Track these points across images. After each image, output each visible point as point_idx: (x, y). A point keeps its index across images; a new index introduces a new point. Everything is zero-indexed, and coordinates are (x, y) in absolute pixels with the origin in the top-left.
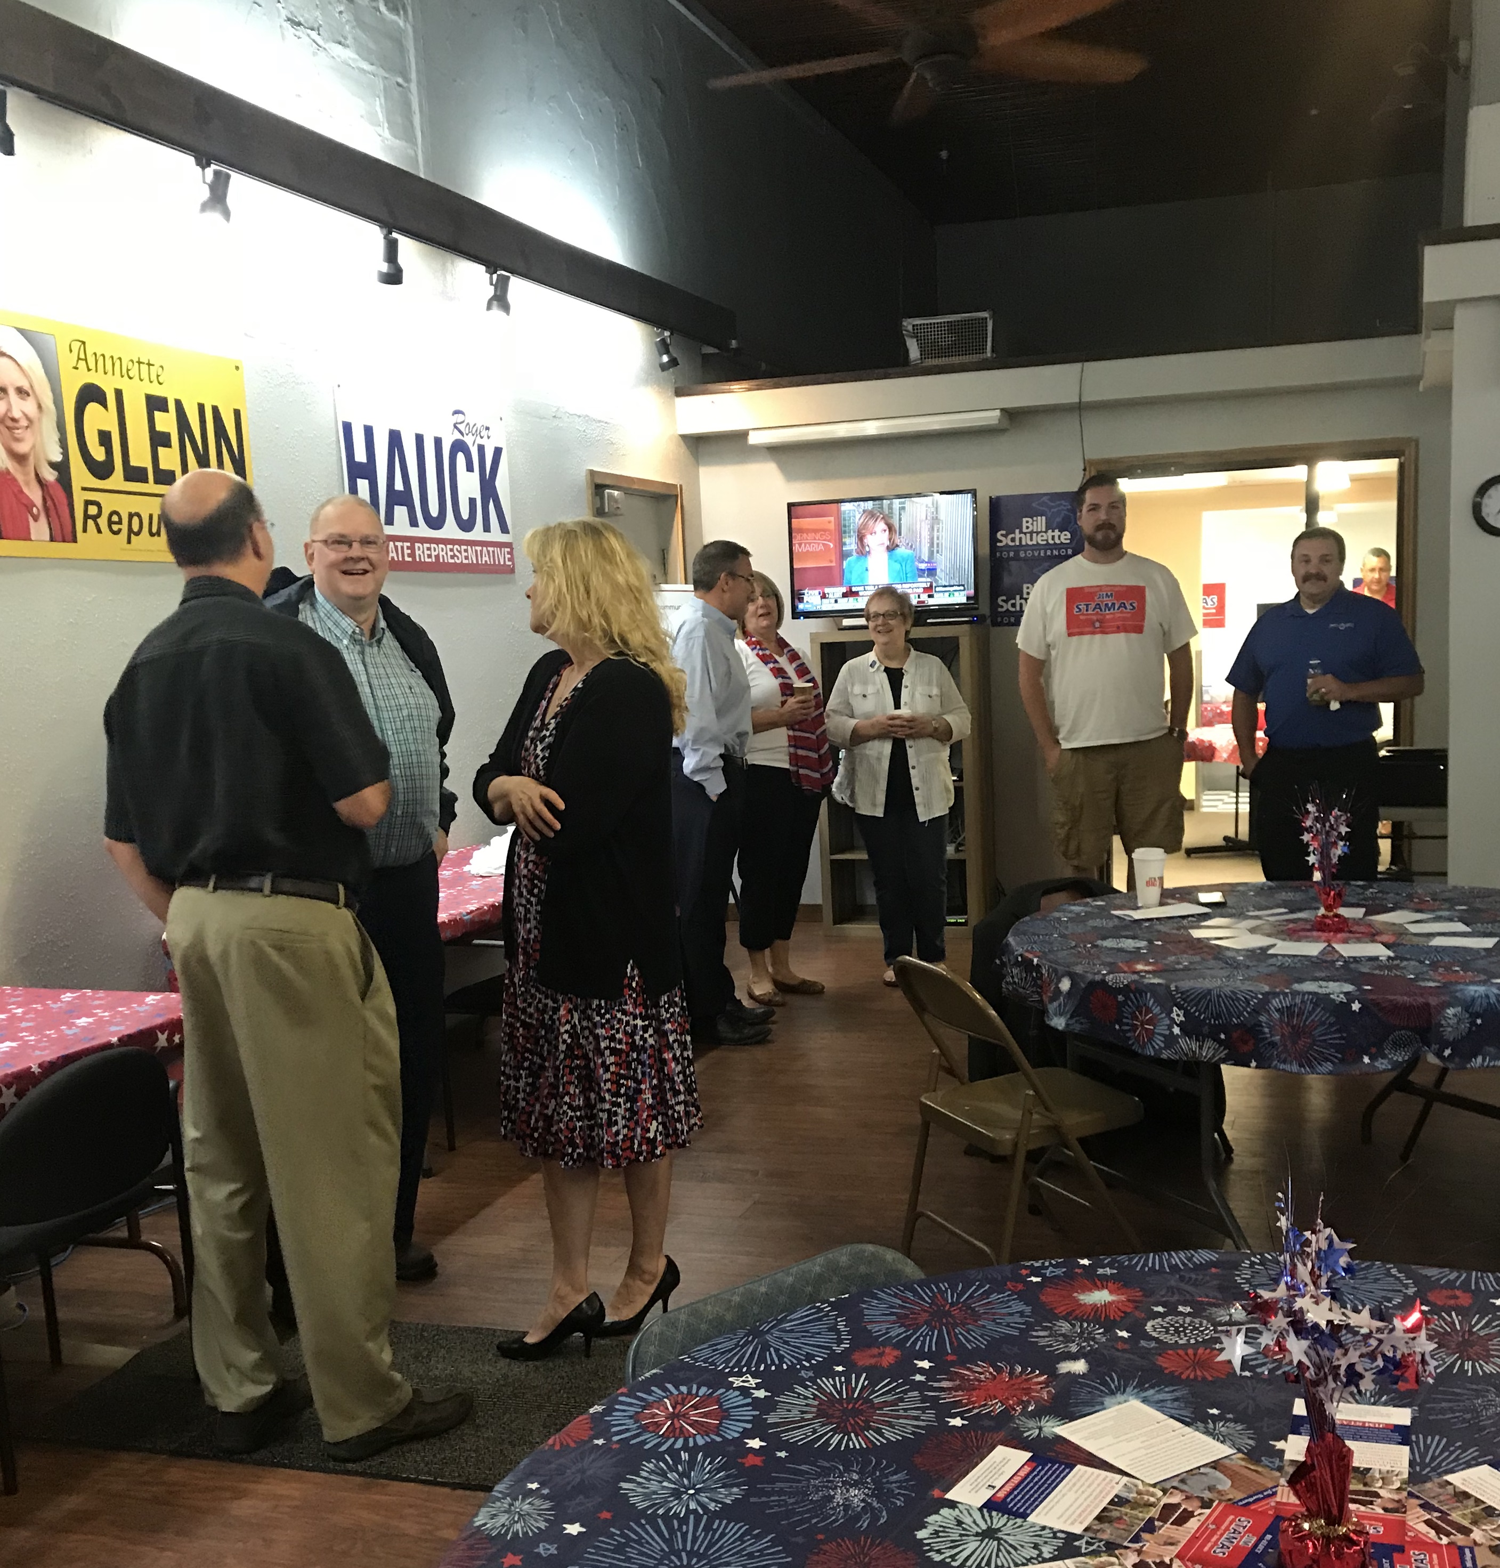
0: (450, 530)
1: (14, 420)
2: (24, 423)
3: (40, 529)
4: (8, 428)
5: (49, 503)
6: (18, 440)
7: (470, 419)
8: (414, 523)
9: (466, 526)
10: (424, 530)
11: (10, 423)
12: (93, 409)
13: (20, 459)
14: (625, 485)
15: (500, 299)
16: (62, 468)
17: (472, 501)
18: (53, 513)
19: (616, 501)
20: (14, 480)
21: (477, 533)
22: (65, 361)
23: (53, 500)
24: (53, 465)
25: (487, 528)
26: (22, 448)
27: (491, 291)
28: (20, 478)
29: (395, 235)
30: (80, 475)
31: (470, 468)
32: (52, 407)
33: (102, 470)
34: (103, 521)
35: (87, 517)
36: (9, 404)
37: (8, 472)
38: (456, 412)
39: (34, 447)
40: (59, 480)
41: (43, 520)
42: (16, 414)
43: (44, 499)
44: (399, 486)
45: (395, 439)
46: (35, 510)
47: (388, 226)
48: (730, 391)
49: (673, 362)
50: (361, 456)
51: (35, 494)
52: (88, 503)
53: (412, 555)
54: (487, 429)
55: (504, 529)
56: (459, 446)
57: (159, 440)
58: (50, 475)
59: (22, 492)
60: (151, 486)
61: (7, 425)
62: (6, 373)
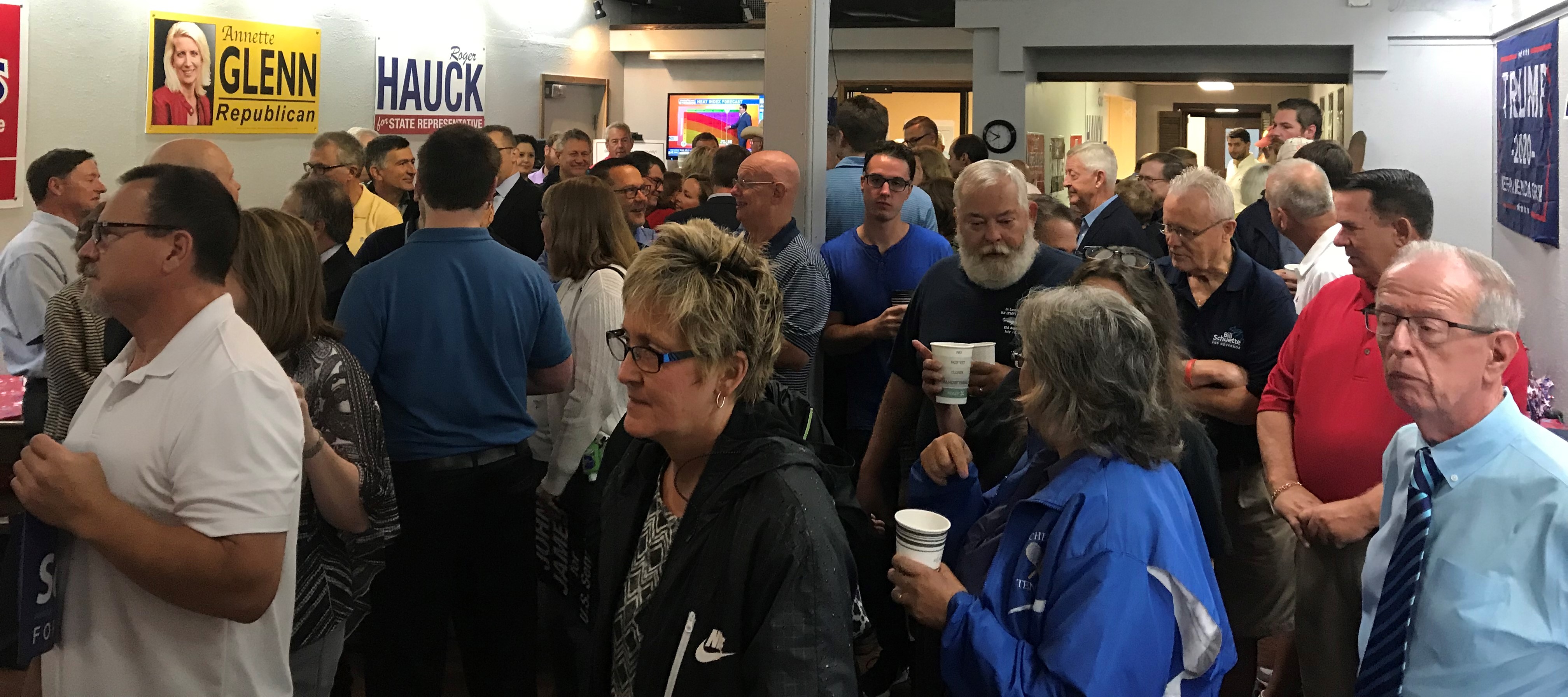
0: (443, 110)
1: (187, 67)
2: (192, 68)
3: (193, 120)
4: (184, 71)
5: (200, 106)
6: (188, 76)
7: (463, 51)
8: (418, 107)
9: (454, 108)
10: (425, 112)
11: (184, 69)
12: (231, 59)
13: (187, 85)
14: (569, 82)
16: (210, 90)
17: (459, 96)
18: (201, 111)
19: (561, 90)
20: (183, 96)
21: (461, 111)
22: (219, 36)
23: (202, 104)
24: (205, 88)
25: (468, 108)
26: (188, 80)
28: (186, 95)
30: (219, 91)
31: (460, 76)
32: (209, 60)
33: (231, 89)
34: (228, 115)
35: (219, 112)
36: (186, 59)
37: (180, 92)
38: (453, 48)
39: (196, 79)
40: (207, 95)
41: (195, 116)
42: (189, 64)
43: (197, 106)
44: (411, 88)
45: (412, 64)
46: (191, 110)
48: (644, 30)
49: (603, 15)
50: (388, 73)
51: (193, 102)
52: (221, 105)
53: (416, 125)
54: (474, 55)
55: (479, 108)
56: (454, 65)
57: (266, 72)
58: (202, 93)
59: (186, 102)
60: (259, 95)
61: (183, 70)
62: (186, 45)
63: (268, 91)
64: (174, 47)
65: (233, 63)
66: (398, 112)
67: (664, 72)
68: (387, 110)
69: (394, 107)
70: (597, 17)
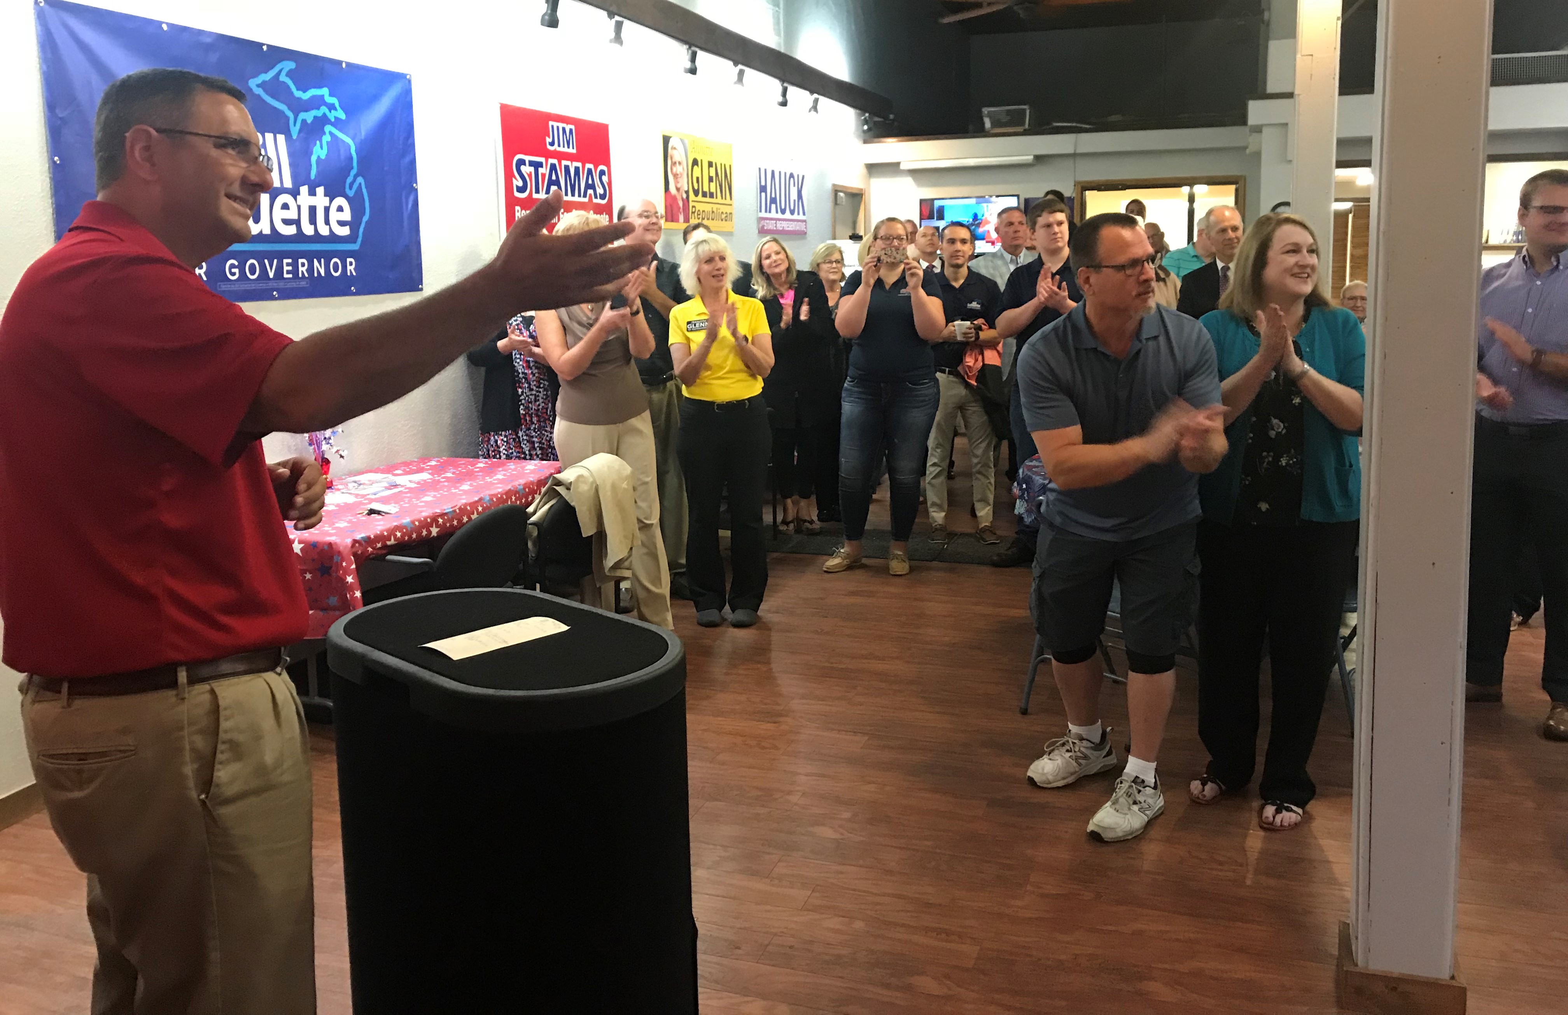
0: (788, 215)
1: (678, 175)
2: (680, 176)
3: (681, 218)
4: (676, 178)
6: (678, 183)
7: (796, 163)
8: (777, 212)
9: (792, 212)
10: (780, 216)
13: (678, 190)
14: (845, 190)
15: (815, 108)
16: (687, 192)
17: (795, 201)
18: (684, 211)
19: (842, 197)
20: (676, 199)
21: (795, 217)
23: (685, 205)
24: (685, 192)
25: (799, 214)
26: (679, 186)
27: (811, 104)
28: (678, 198)
29: (785, 85)
30: (692, 196)
31: (794, 186)
32: (686, 169)
33: (696, 193)
34: (696, 214)
35: (692, 213)
36: (677, 168)
37: (675, 195)
39: (682, 185)
40: (687, 198)
41: (682, 215)
42: (678, 173)
43: (683, 206)
44: (773, 196)
45: (773, 172)
46: (681, 210)
47: (783, 81)
48: (885, 142)
49: (869, 129)
50: (763, 183)
51: (681, 204)
52: (693, 207)
53: (776, 227)
54: (800, 166)
55: (804, 214)
56: (792, 176)
57: (711, 179)
58: (685, 196)
59: (678, 203)
60: (708, 199)
61: (676, 176)
62: (677, 158)
63: (711, 195)
64: (671, 158)
65: (697, 171)
66: (768, 215)
67: (909, 180)
68: (763, 214)
69: (766, 211)
70: (864, 132)
